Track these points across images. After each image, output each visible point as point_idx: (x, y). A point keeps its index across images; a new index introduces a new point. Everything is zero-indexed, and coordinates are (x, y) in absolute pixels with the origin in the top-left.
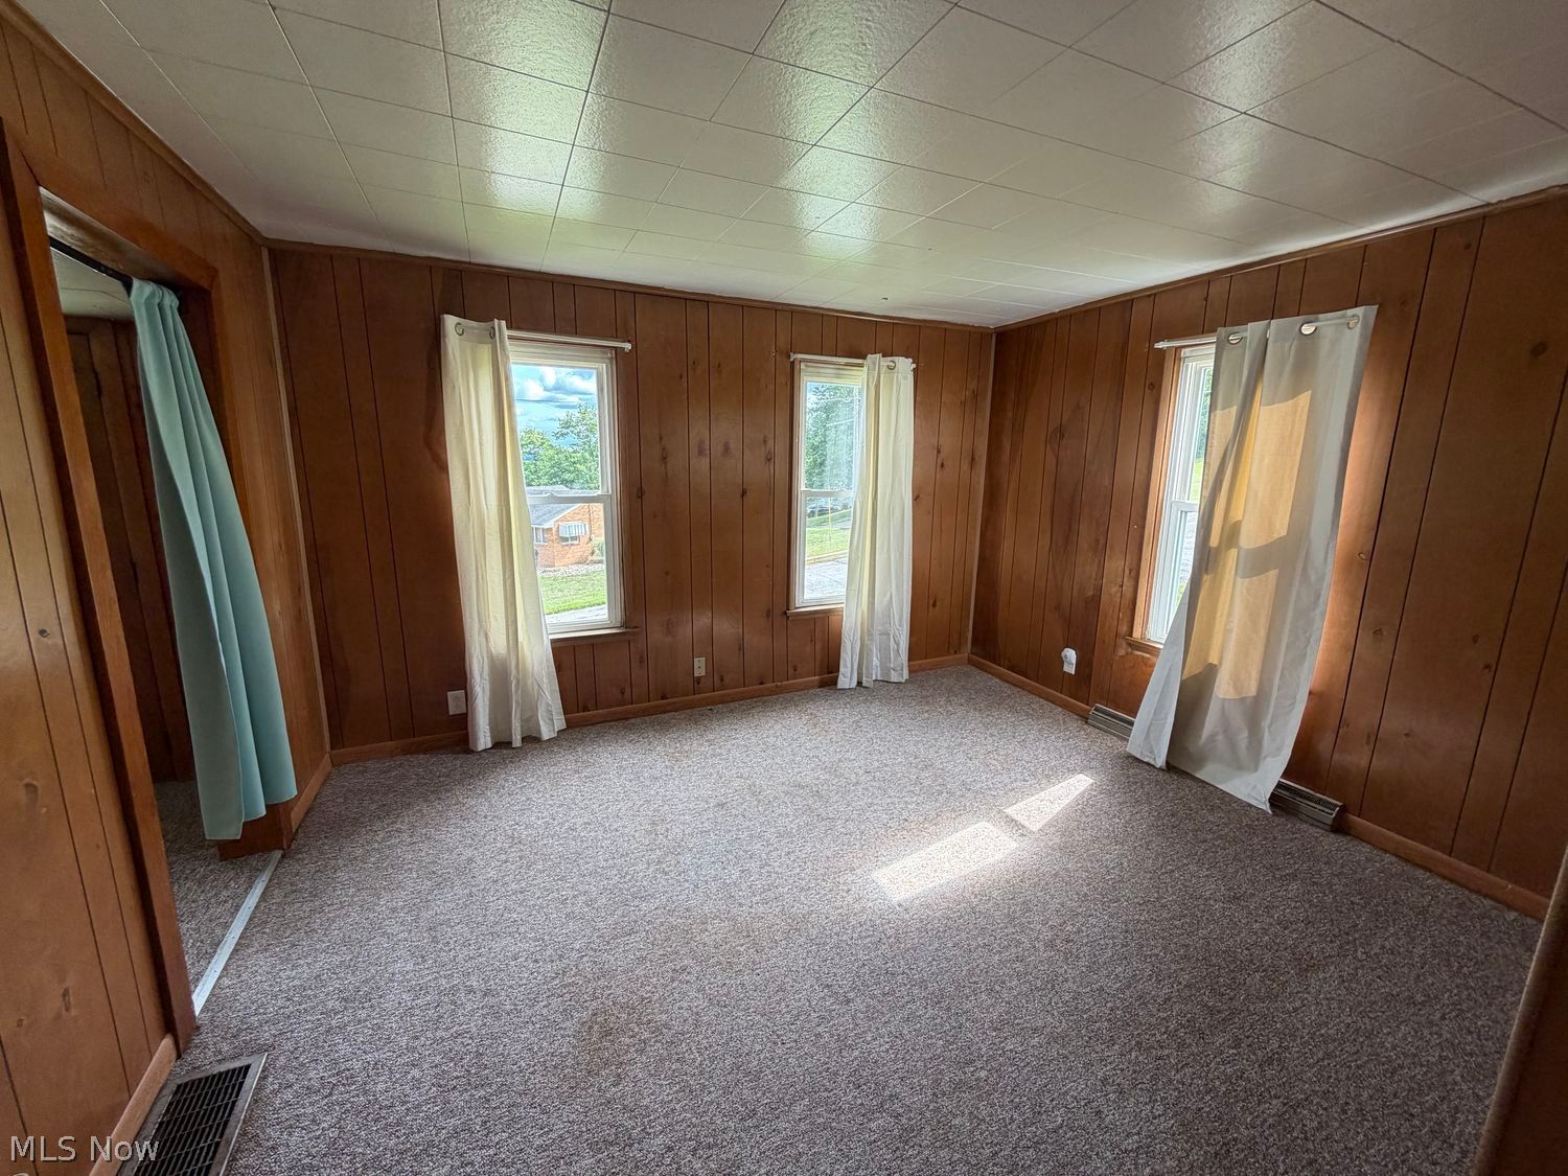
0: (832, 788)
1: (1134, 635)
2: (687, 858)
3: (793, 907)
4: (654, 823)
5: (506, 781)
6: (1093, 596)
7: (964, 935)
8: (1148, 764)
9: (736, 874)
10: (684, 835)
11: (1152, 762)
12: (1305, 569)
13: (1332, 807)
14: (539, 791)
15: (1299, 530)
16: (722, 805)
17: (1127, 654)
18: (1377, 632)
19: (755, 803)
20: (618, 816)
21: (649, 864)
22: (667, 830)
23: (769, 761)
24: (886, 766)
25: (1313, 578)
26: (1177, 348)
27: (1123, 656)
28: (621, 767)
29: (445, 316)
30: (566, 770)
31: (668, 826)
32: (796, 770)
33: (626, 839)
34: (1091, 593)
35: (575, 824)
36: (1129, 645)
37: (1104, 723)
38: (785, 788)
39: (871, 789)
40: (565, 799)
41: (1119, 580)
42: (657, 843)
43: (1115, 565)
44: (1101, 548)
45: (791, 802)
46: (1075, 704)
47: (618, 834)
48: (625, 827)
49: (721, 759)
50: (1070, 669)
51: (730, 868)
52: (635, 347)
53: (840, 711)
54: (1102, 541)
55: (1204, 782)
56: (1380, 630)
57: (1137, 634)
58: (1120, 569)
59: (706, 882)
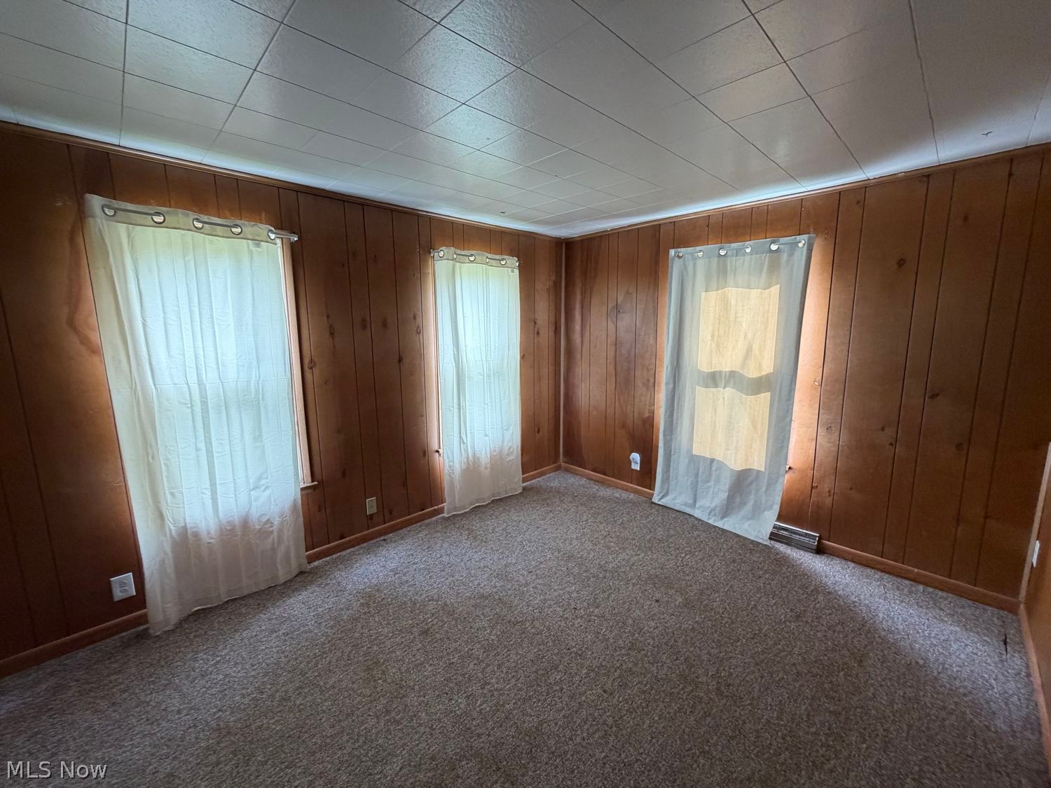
0: (510, 592)
2: (412, 699)
3: (524, 722)
4: (368, 669)
5: (195, 660)
7: (661, 705)
9: (463, 702)
10: (401, 673)
13: (814, 538)
14: (236, 664)
16: (425, 632)
19: (453, 623)
20: (330, 671)
21: (377, 717)
22: (384, 673)
23: (450, 579)
24: (541, 563)
28: (318, 615)
29: (88, 196)
30: (261, 631)
31: (383, 667)
32: (476, 583)
33: (346, 694)
34: (647, 416)
35: (286, 692)
38: (472, 602)
39: (539, 586)
40: (268, 665)
42: (379, 689)
44: (651, 385)
45: (483, 614)
46: (642, 490)
47: (336, 690)
48: (340, 681)
49: (409, 586)
50: (636, 467)
51: (456, 697)
52: (300, 238)
53: (489, 522)
54: (652, 380)
56: (830, 427)
59: (439, 720)
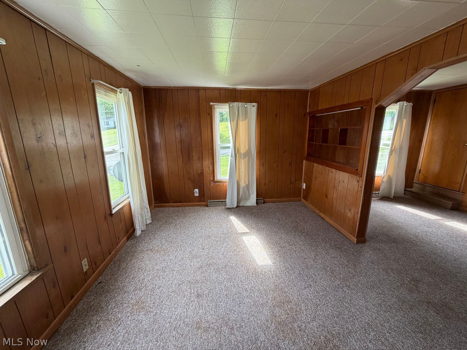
1: (215, 179)
6: (201, 173)
8: (232, 208)
11: (233, 207)
12: (251, 156)
13: (262, 199)
15: (249, 148)
17: (214, 185)
18: (263, 165)
25: (253, 157)
26: (214, 105)
27: (212, 186)
34: (200, 172)
36: (214, 182)
37: (213, 204)
41: (208, 166)
43: (206, 163)
44: (201, 159)
46: (201, 204)
50: (197, 194)
54: (201, 157)
55: (242, 206)
57: (216, 179)
58: (208, 164)
